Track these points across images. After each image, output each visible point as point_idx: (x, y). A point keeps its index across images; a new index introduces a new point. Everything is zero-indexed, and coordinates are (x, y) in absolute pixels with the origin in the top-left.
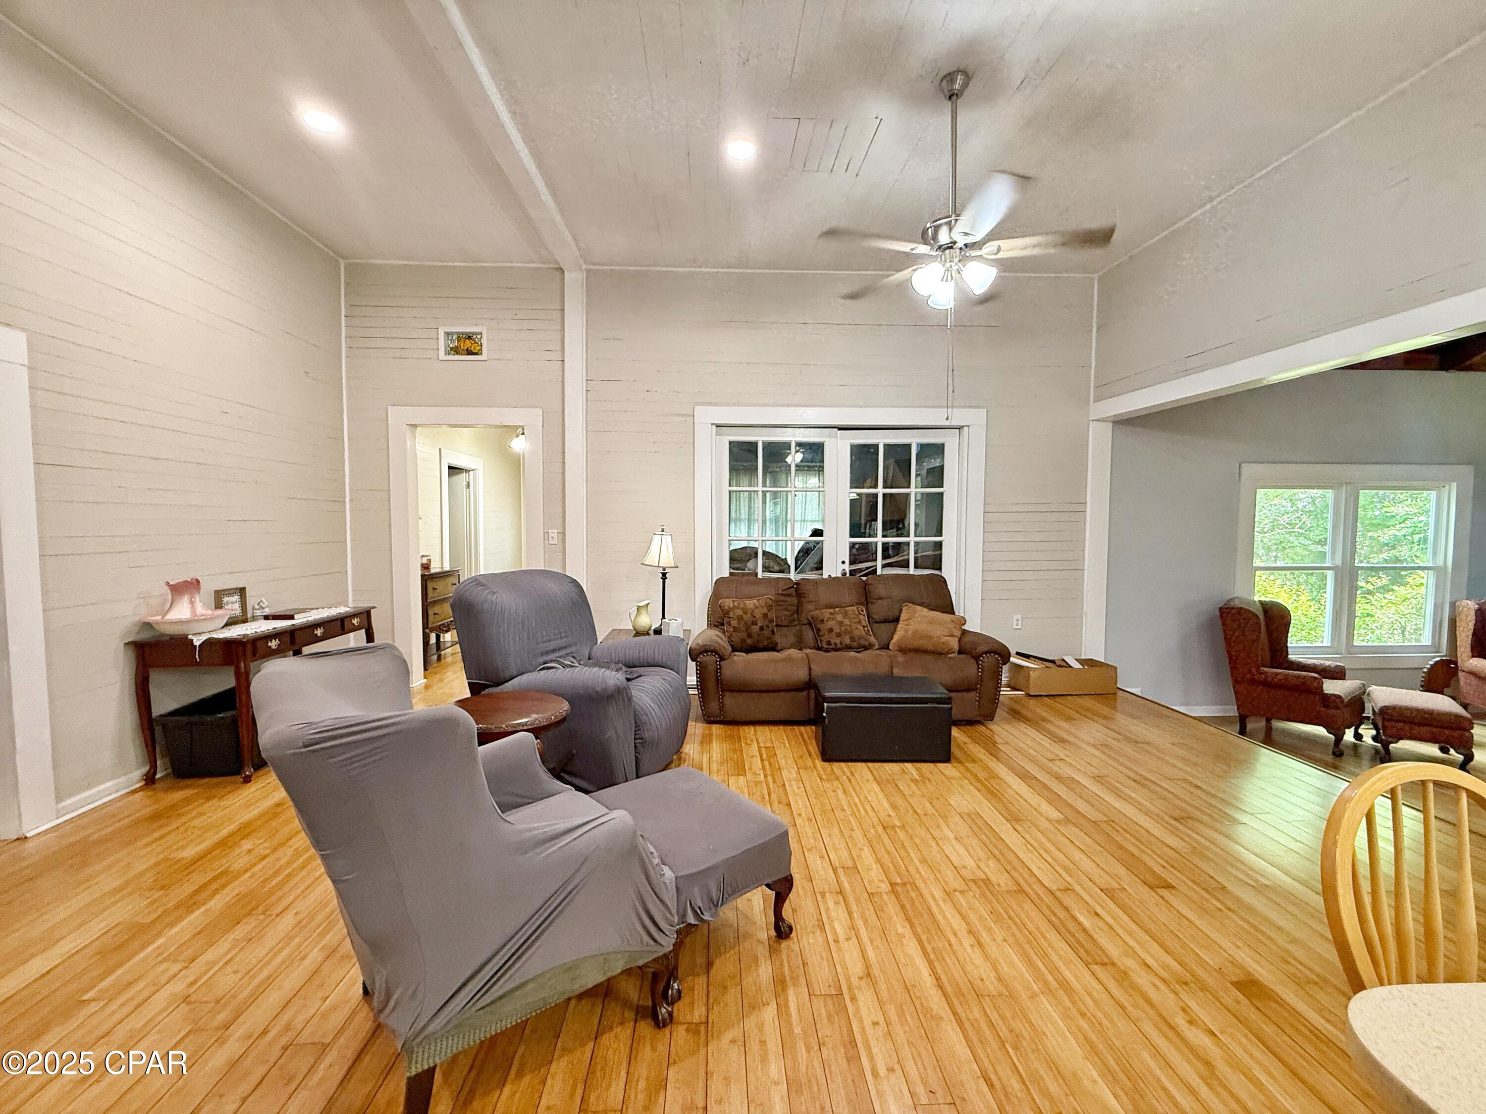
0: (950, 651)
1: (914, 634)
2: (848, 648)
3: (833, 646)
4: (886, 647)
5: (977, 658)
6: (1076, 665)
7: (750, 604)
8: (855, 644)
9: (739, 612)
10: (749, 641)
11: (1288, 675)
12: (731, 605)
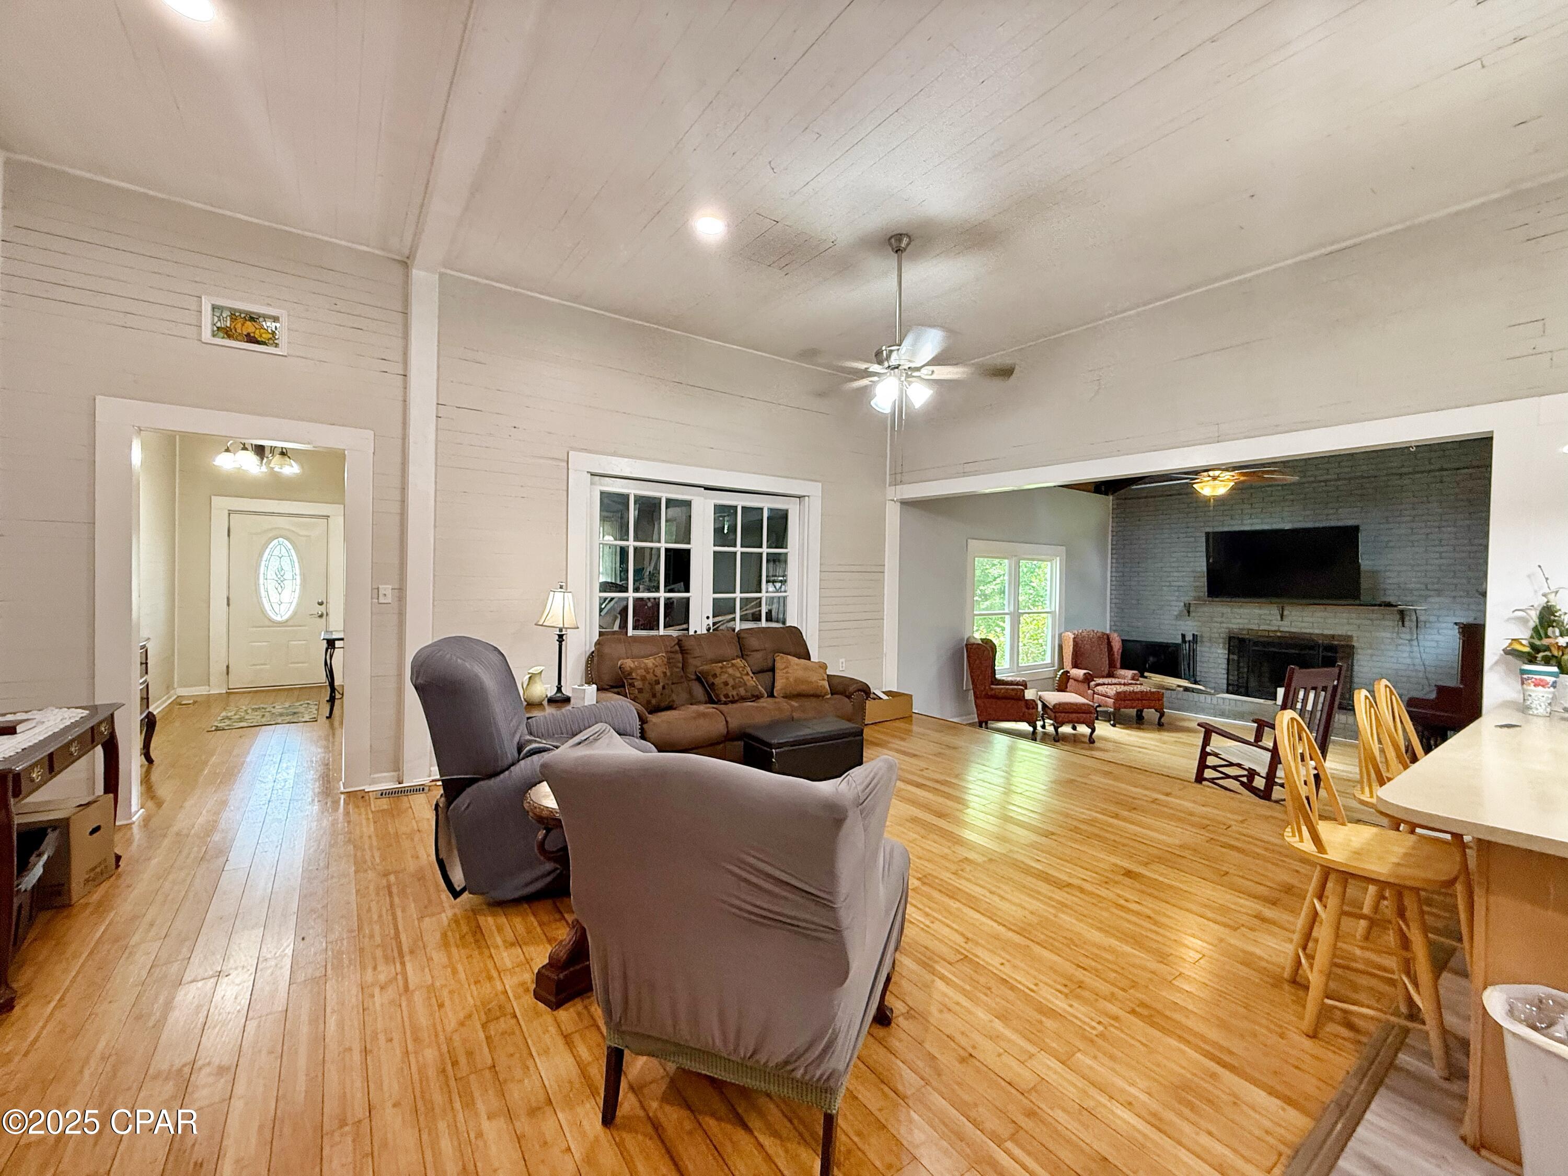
0: (826, 694)
1: (795, 681)
2: (743, 699)
3: (731, 698)
4: (771, 695)
5: (849, 697)
6: (885, 697)
7: (650, 662)
8: (749, 694)
9: (642, 672)
10: (654, 701)
11: (1007, 689)
12: (632, 666)
